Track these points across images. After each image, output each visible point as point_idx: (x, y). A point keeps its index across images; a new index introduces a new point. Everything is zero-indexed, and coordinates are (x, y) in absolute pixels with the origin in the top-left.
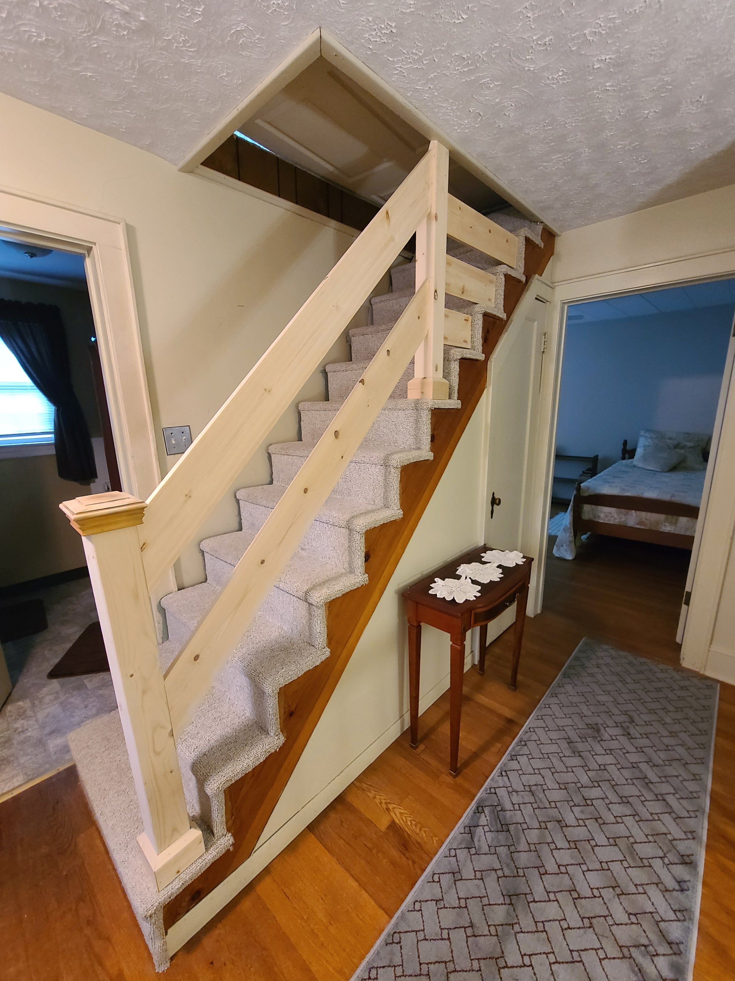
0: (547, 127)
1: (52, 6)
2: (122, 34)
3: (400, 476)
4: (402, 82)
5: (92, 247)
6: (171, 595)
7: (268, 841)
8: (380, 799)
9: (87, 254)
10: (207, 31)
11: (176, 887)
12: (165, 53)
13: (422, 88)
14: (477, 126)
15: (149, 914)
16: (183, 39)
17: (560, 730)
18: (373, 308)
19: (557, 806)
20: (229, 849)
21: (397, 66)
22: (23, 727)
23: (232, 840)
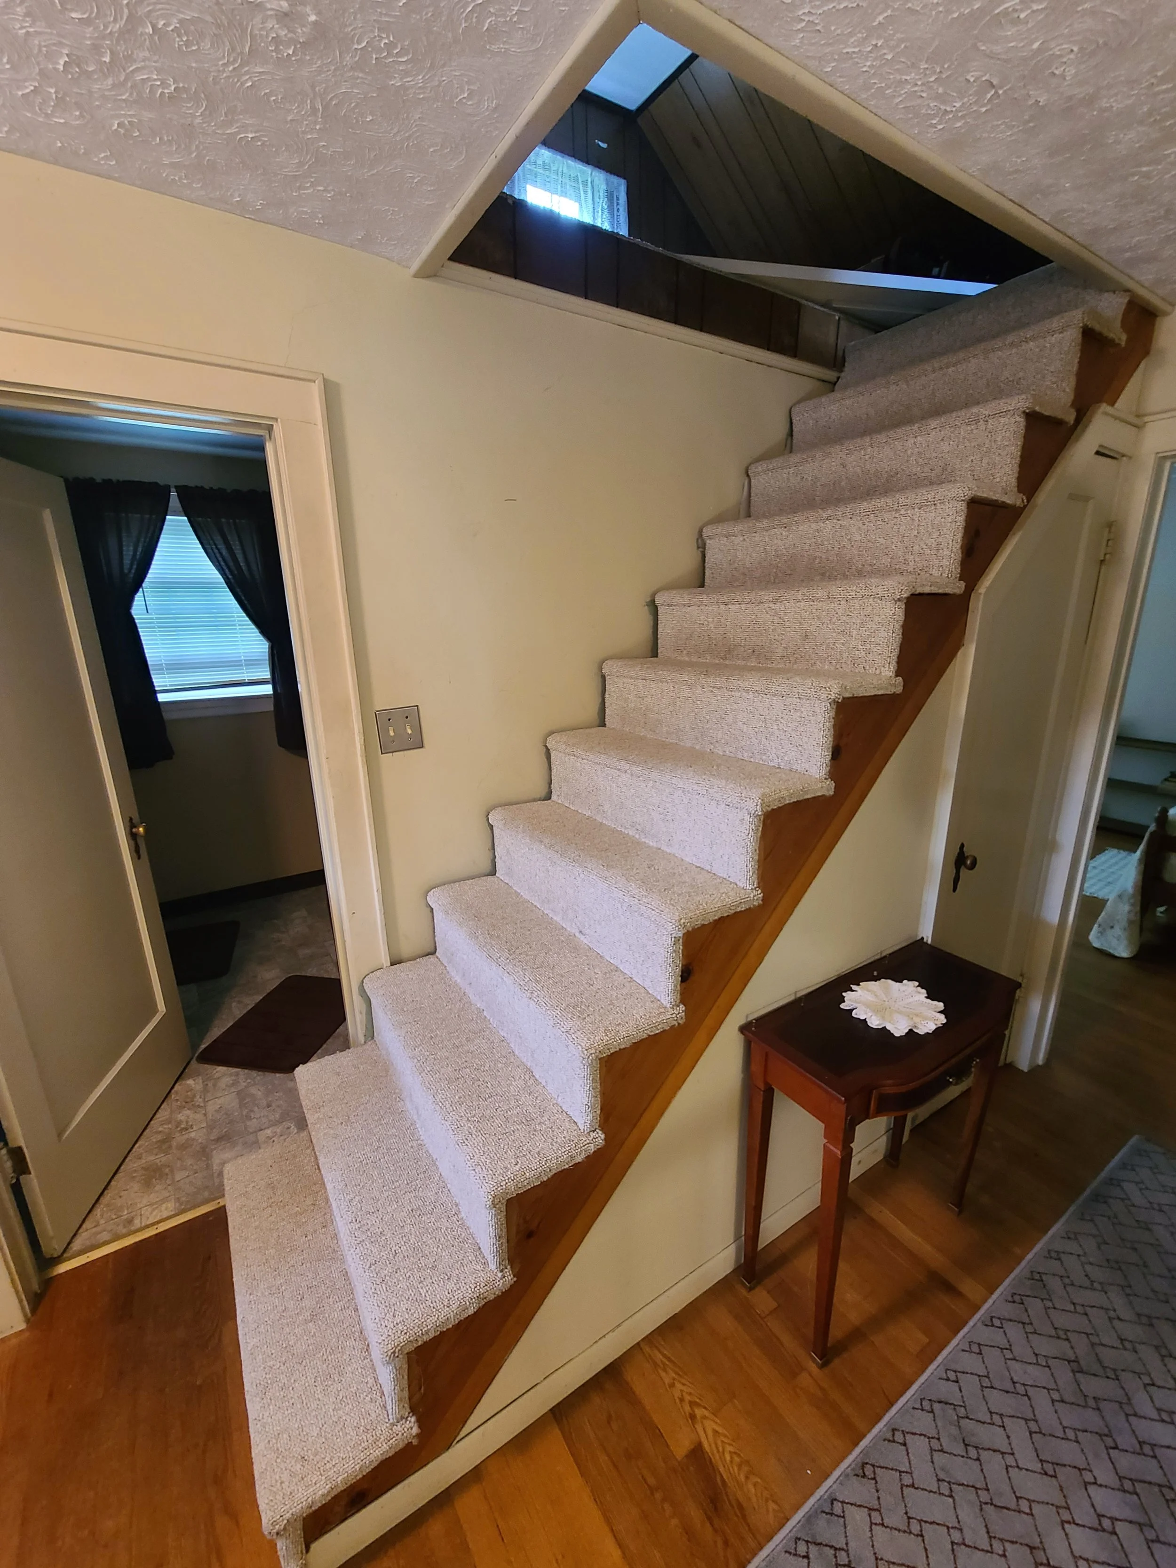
0: (1158, 85)
1: (170, 29)
2: (285, 54)
3: (761, 829)
4: (813, 44)
5: (273, 425)
6: (378, 973)
7: (482, 1428)
8: (682, 1391)
9: (267, 437)
10: (424, 18)
11: (320, 1493)
12: (360, 75)
13: (856, 50)
14: (984, 110)
15: (275, 1531)
16: (387, 41)
17: (1058, 1338)
18: (752, 484)
19: (1034, 1512)
20: (411, 1442)
21: (800, 13)
22: (187, 1122)
23: (415, 1430)
